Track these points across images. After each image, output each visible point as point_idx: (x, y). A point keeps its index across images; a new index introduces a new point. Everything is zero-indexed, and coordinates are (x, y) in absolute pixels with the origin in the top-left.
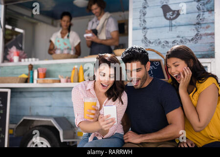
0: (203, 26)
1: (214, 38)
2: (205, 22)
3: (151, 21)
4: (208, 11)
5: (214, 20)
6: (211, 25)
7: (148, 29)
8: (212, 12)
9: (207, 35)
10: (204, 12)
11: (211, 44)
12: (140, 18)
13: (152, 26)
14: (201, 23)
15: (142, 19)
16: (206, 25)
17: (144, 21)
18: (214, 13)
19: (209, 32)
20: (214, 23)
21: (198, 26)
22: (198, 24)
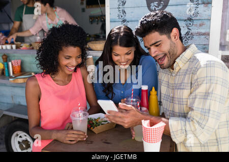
0: (195, 22)
1: (208, 39)
2: (198, 18)
3: (132, 12)
4: (203, 3)
5: (210, 16)
6: (205, 22)
7: (128, 22)
8: (209, 5)
9: (200, 34)
10: (198, 4)
11: (204, 47)
12: (119, 8)
13: (133, 19)
14: (193, 18)
15: (121, 9)
16: (200, 22)
17: (124, 12)
18: (212, 6)
19: (202, 31)
20: (210, 20)
21: (189, 22)
22: (190, 19)
